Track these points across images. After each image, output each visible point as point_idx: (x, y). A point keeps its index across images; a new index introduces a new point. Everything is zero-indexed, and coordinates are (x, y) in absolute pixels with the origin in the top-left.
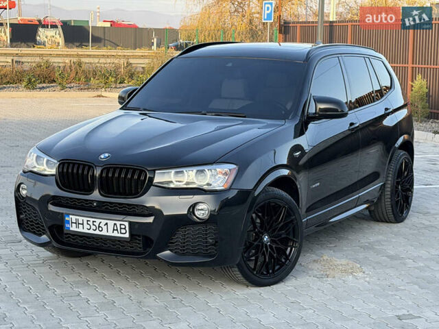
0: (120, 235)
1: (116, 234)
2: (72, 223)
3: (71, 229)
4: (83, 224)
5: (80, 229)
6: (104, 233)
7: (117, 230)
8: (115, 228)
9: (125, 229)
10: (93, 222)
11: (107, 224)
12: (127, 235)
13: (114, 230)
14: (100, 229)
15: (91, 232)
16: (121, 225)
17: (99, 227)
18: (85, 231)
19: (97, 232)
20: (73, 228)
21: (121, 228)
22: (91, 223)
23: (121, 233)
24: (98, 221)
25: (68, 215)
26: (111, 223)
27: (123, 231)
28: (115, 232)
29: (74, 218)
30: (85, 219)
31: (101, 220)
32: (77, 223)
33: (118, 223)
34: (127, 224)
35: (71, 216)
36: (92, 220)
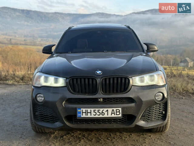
0: (116, 116)
1: (113, 116)
2: (83, 113)
3: (82, 116)
4: (91, 113)
5: (89, 116)
6: (106, 116)
7: (114, 113)
9: (119, 112)
10: (98, 110)
11: (107, 110)
12: (120, 115)
13: (112, 113)
14: (103, 114)
15: (97, 116)
16: (116, 110)
18: (93, 116)
19: (101, 116)
20: (84, 116)
21: (116, 112)
22: (96, 111)
23: (116, 115)
24: (101, 110)
25: (80, 108)
26: (110, 110)
28: (113, 115)
29: (84, 110)
30: (92, 110)
31: (103, 109)
32: (87, 113)
34: (120, 109)
35: (82, 109)
36: (97, 109)
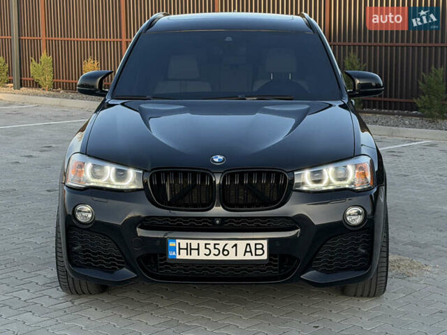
0: (254, 258)
1: (248, 257)
2: (180, 249)
3: (178, 257)
4: (198, 249)
5: (194, 256)
6: (232, 257)
7: (251, 252)
8: (248, 250)
9: (262, 249)
10: (215, 244)
11: (236, 245)
12: (265, 257)
13: (246, 252)
14: (226, 253)
15: (212, 257)
16: (256, 244)
17: (224, 250)
18: (202, 257)
19: (221, 257)
20: (183, 255)
21: (256, 249)
22: (211, 247)
23: (256, 255)
24: (222, 243)
25: (174, 239)
26: (242, 245)
27: (260, 252)
28: (248, 255)
29: (183, 243)
30: (202, 243)
31: (227, 242)
32: (189, 249)
33: (252, 243)
34: (265, 243)
35: (178, 241)
36: (212, 242)
